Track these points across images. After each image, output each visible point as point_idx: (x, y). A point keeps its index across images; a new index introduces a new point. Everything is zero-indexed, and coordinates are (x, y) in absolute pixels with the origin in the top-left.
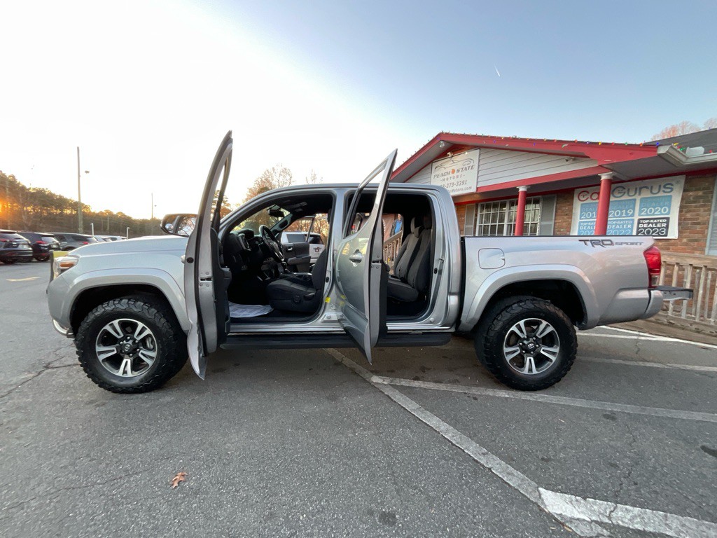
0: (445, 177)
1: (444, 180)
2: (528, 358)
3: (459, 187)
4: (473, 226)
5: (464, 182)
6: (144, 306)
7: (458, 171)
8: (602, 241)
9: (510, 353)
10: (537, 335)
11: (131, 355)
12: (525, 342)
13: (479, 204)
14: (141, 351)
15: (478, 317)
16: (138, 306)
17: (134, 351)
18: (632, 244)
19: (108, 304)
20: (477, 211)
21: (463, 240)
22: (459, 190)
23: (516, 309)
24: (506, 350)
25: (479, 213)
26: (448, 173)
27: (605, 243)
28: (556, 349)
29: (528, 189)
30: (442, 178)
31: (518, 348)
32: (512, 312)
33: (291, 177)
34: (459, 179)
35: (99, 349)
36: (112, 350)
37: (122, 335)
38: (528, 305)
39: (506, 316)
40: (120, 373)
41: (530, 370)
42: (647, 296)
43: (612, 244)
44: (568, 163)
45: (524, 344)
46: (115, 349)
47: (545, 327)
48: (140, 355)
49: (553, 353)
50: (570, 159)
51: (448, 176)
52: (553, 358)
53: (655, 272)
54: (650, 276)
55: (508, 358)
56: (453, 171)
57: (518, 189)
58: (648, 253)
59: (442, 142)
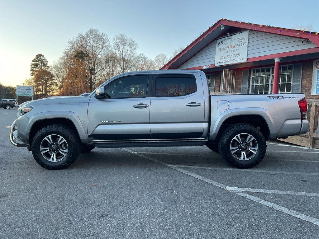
0: (226, 51)
1: (225, 52)
2: (243, 153)
3: (235, 58)
4: (247, 86)
5: (238, 55)
6: (63, 129)
7: (234, 46)
8: (278, 96)
9: (233, 150)
10: (247, 141)
11: (55, 152)
12: (241, 145)
13: (252, 70)
14: (60, 150)
15: (217, 132)
16: (60, 129)
17: (57, 150)
18: (293, 98)
19: (47, 127)
20: (250, 75)
21: (210, 96)
22: (235, 60)
23: (236, 129)
24: (231, 148)
25: (252, 76)
26: (228, 48)
27: (280, 97)
28: (256, 148)
29: (280, 60)
30: (223, 51)
31: (238, 148)
32: (234, 130)
33: (103, 43)
34: (235, 52)
35: (42, 148)
36: (47, 150)
37: (52, 142)
38: (241, 127)
39: (231, 132)
40: (51, 160)
41: (244, 158)
42: (301, 123)
43: (283, 98)
44: (303, 43)
45: (240, 146)
46: (48, 148)
47: (251, 138)
48: (60, 152)
49: (255, 150)
50: (304, 42)
51: (228, 50)
52: (255, 153)
53: (304, 111)
54: (301, 113)
55: (233, 152)
56: (231, 46)
57: (274, 60)
58: (300, 102)
59: (222, 26)
